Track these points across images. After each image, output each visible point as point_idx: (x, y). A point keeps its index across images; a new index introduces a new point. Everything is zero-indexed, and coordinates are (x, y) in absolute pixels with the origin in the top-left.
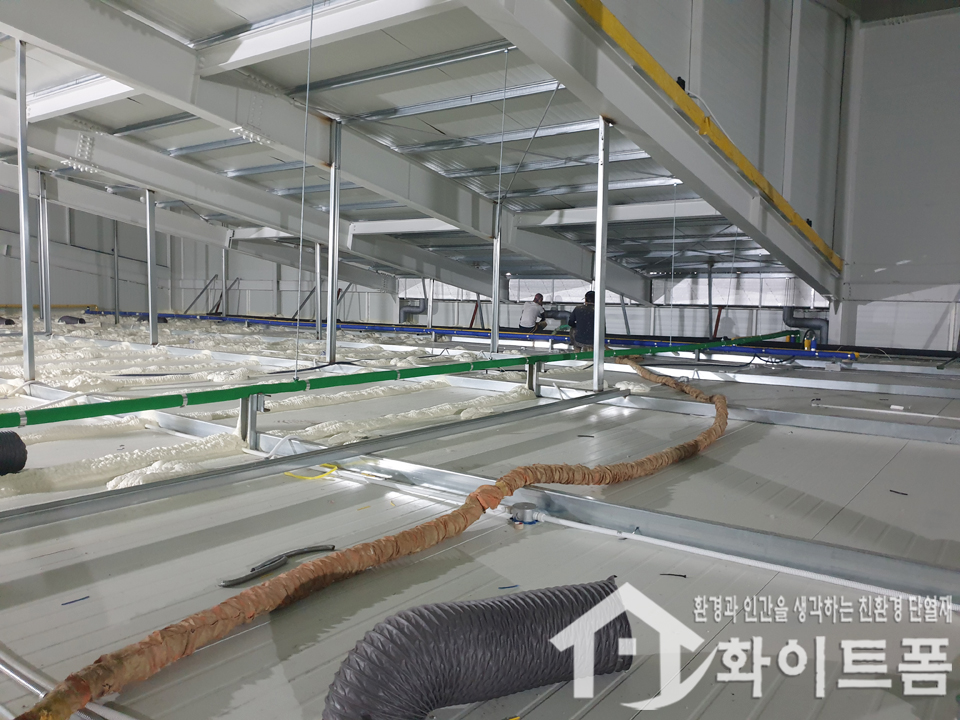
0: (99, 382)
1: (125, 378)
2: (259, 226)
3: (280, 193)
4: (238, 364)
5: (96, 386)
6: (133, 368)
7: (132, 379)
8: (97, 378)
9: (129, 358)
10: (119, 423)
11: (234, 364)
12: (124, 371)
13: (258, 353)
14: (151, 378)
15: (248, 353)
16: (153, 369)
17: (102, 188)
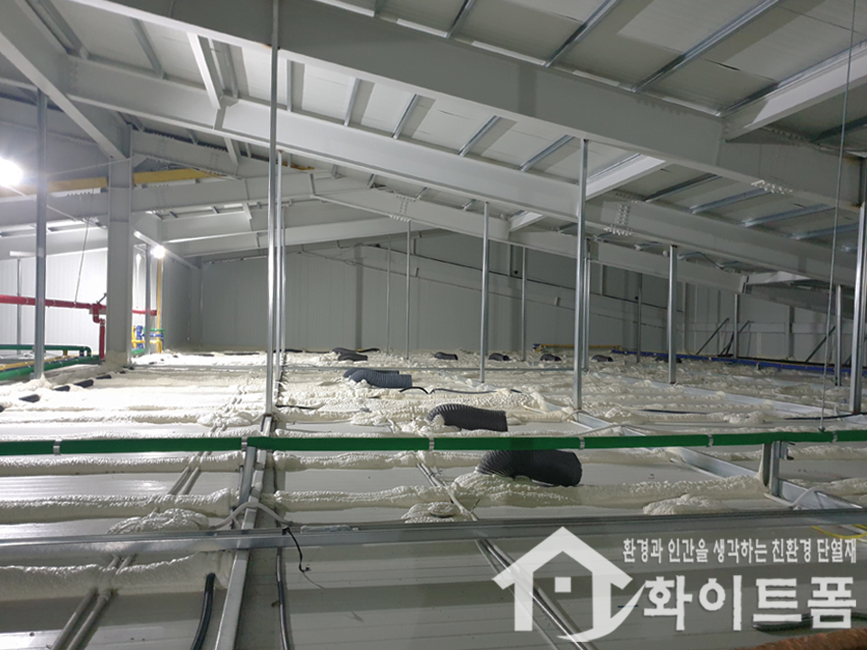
0: (629, 415)
1: (650, 414)
2: (773, 271)
3: (798, 238)
4: (752, 406)
5: (627, 418)
6: (656, 405)
7: (656, 414)
8: (628, 411)
9: (652, 395)
10: (649, 454)
11: (749, 406)
12: (649, 407)
13: (772, 397)
14: (672, 415)
15: (761, 397)
16: (672, 406)
17: (632, 247)
